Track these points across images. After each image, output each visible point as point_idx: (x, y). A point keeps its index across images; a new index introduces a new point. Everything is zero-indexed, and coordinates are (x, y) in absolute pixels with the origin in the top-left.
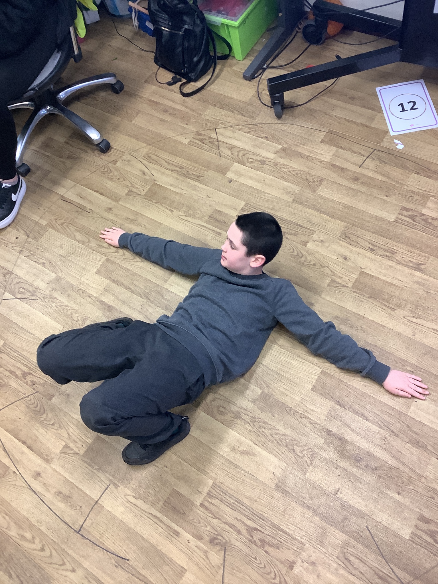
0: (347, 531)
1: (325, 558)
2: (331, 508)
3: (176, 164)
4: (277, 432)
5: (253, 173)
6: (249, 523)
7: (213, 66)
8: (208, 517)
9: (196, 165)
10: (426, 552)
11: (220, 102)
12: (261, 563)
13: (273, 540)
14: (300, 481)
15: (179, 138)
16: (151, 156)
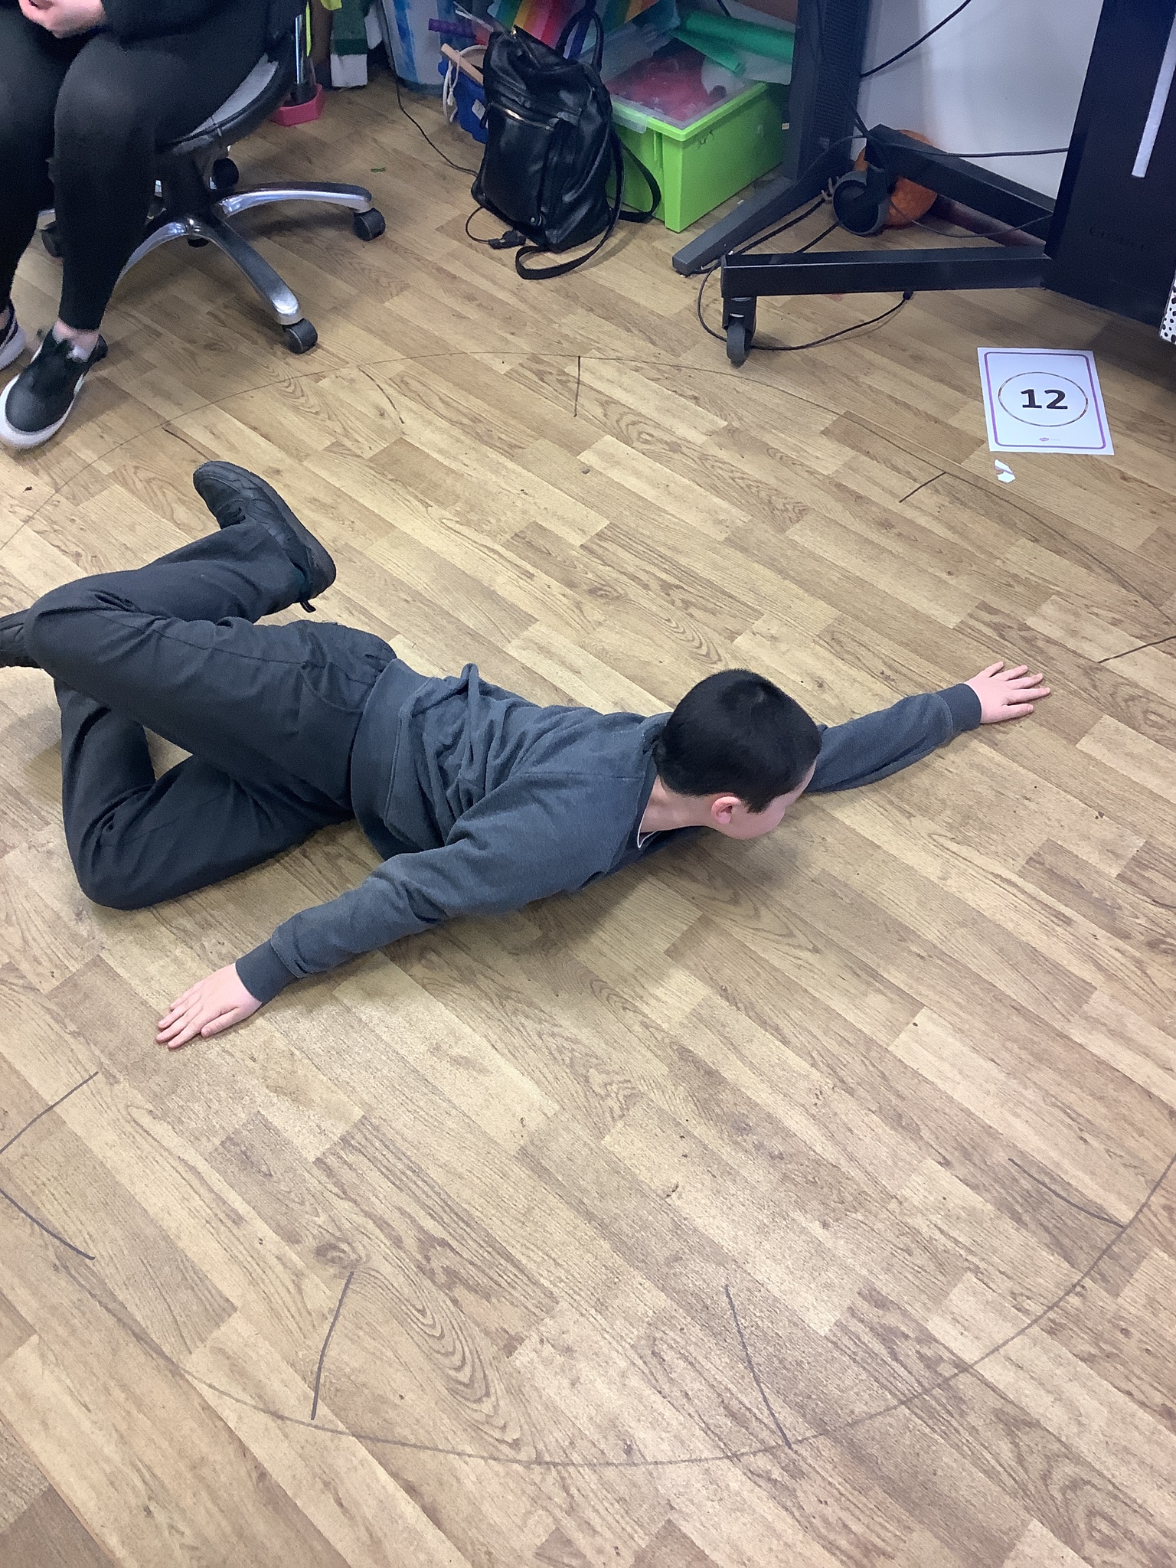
0: (674, 1289)
1: (602, 1343)
2: (644, 1227)
3: (464, 410)
4: (556, 1030)
5: (645, 464)
6: (429, 1225)
8: (327, 1194)
9: (513, 422)
10: (864, 1376)
11: (603, 306)
12: (433, 1326)
13: (480, 1275)
14: (585, 1151)
15: (487, 359)
16: (410, 381)
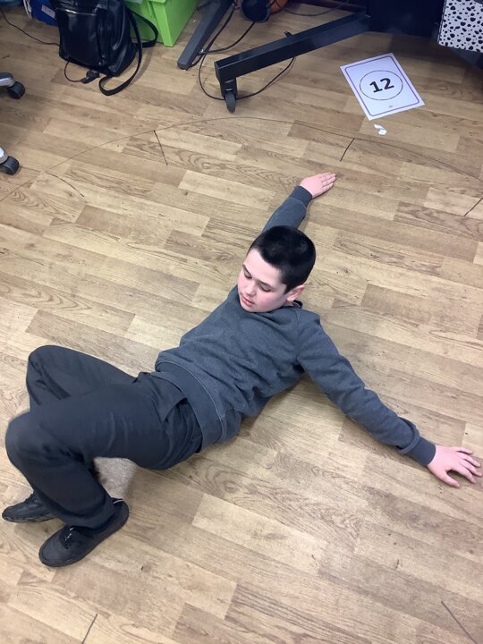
0: (420, 613)
2: (393, 588)
3: (111, 179)
4: (307, 501)
5: (212, 180)
6: (295, 629)
7: (138, 54)
8: (239, 633)
9: (137, 178)
11: (154, 99)
14: (349, 561)
15: (109, 146)
16: (76, 171)
